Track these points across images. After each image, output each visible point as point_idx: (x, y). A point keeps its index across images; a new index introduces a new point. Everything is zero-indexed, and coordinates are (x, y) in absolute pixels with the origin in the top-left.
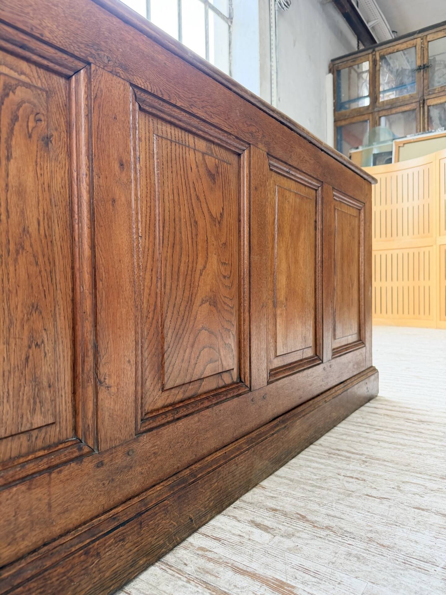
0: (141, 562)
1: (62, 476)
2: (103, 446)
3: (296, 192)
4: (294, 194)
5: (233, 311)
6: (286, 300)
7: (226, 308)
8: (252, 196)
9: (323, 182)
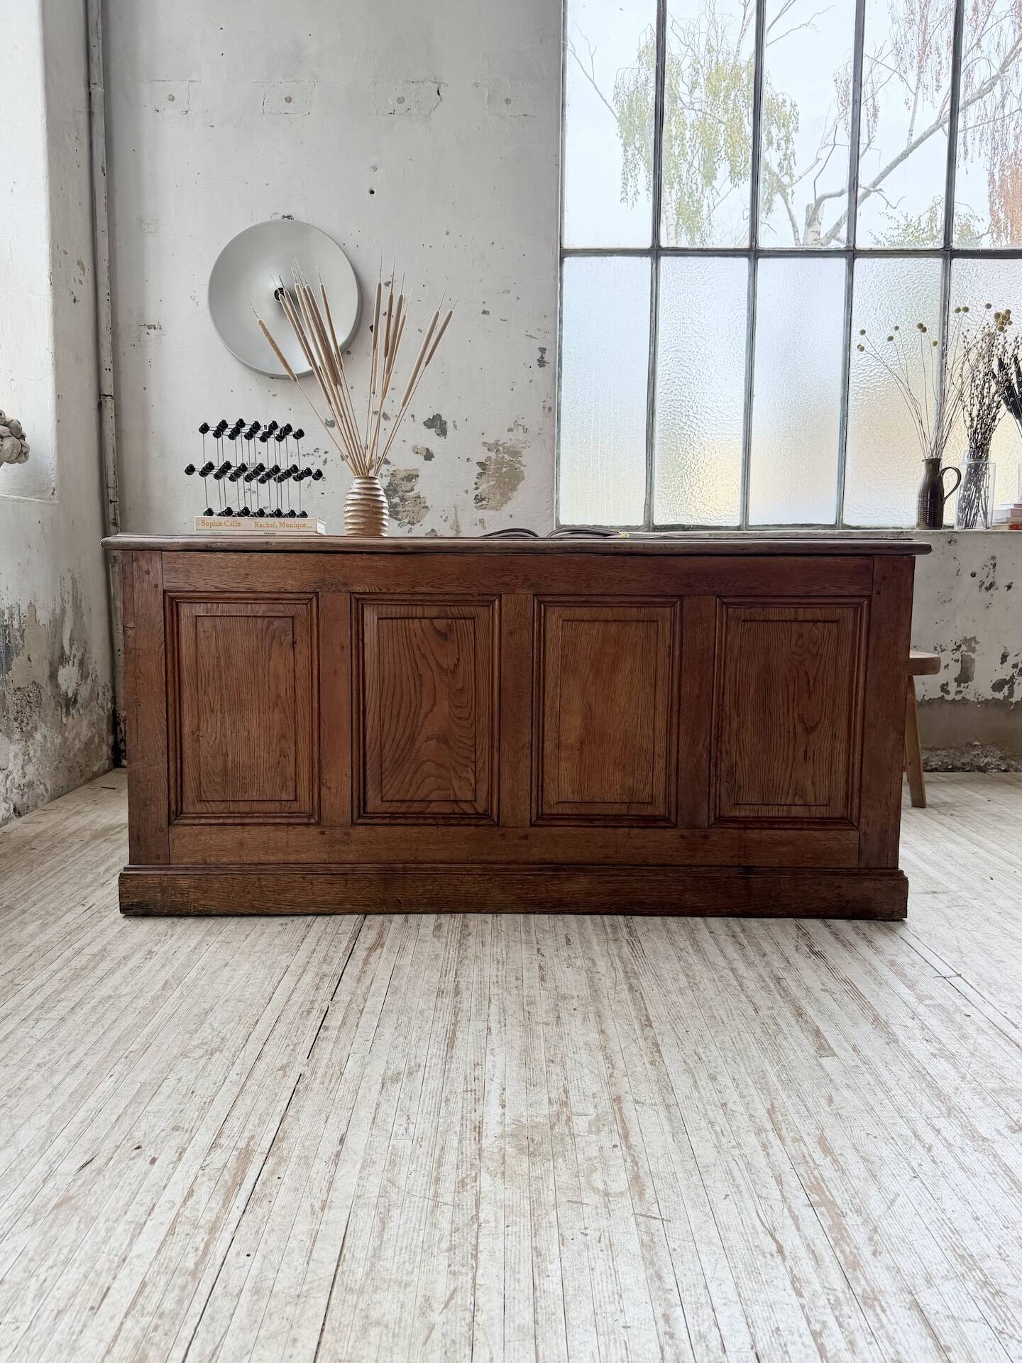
0: (347, 906)
1: (295, 831)
2: (324, 823)
3: (611, 619)
4: (602, 623)
5: (473, 749)
6: (582, 743)
7: (461, 745)
8: (503, 643)
9: (683, 596)
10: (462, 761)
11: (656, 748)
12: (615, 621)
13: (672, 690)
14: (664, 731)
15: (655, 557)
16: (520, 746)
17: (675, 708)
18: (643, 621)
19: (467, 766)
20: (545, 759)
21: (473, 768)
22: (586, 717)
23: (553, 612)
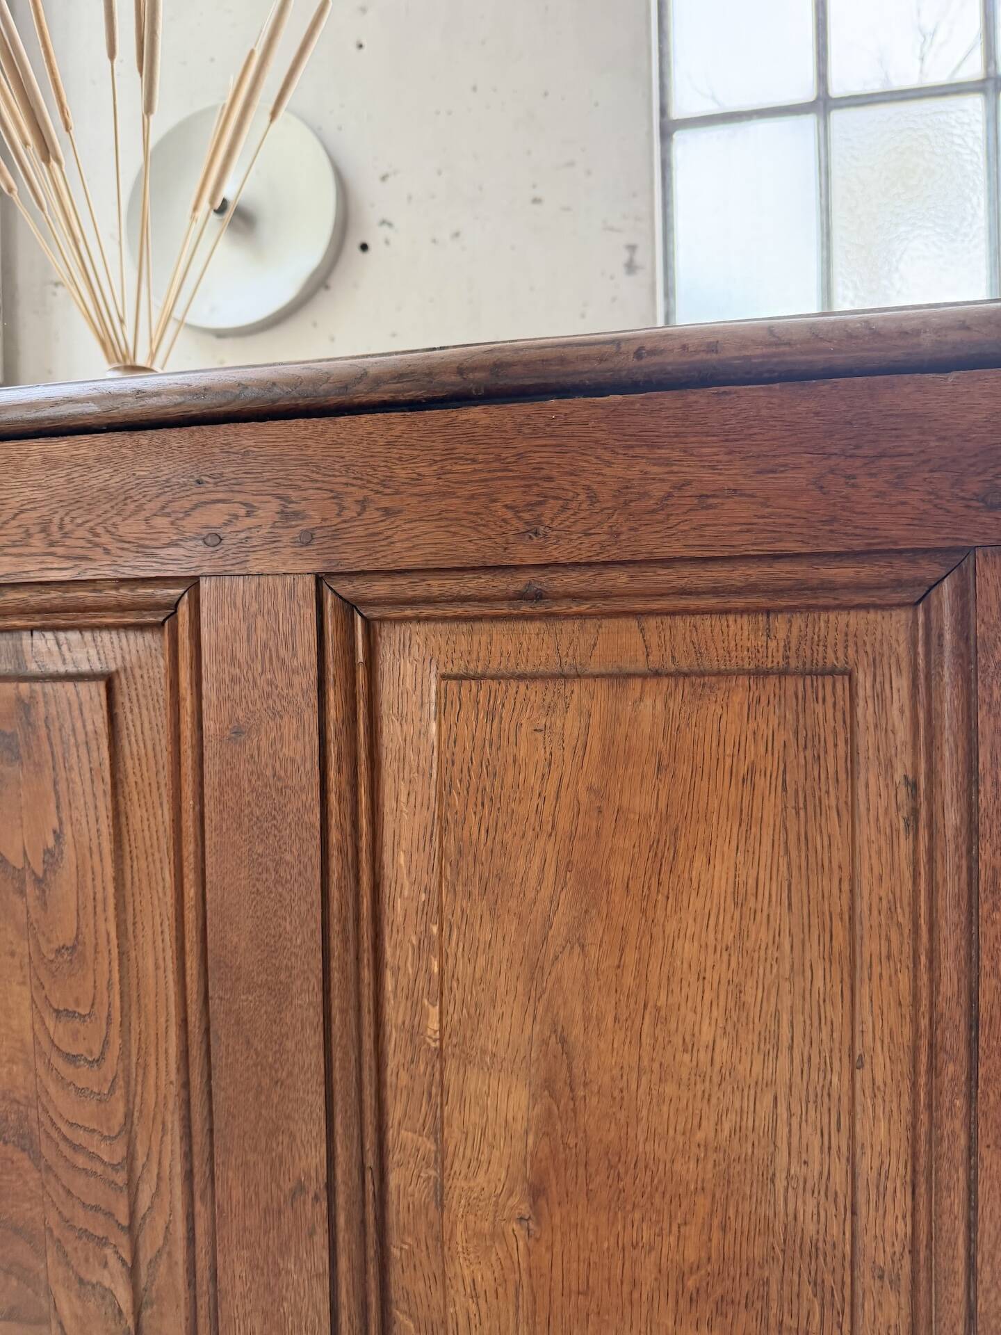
3: (641, 666)
4: (601, 687)
5: (121, 1178)
6: (537, 1192)
7: (81, 1161)
8: (210, 767)
9: (969, 551)
10: (82, 1219)
11: (866, 1240)
12: (657, 674)
13: (934, 983)
14: (898, 1168)
15: (824, 386)
16: (288, 1186)
17: (953, 1070)
18: (783, 673)
19: (103, 1242)
20: (394, 1238)
21: (126, 1256)
22: (548, 1084)
23: (405, 647)
